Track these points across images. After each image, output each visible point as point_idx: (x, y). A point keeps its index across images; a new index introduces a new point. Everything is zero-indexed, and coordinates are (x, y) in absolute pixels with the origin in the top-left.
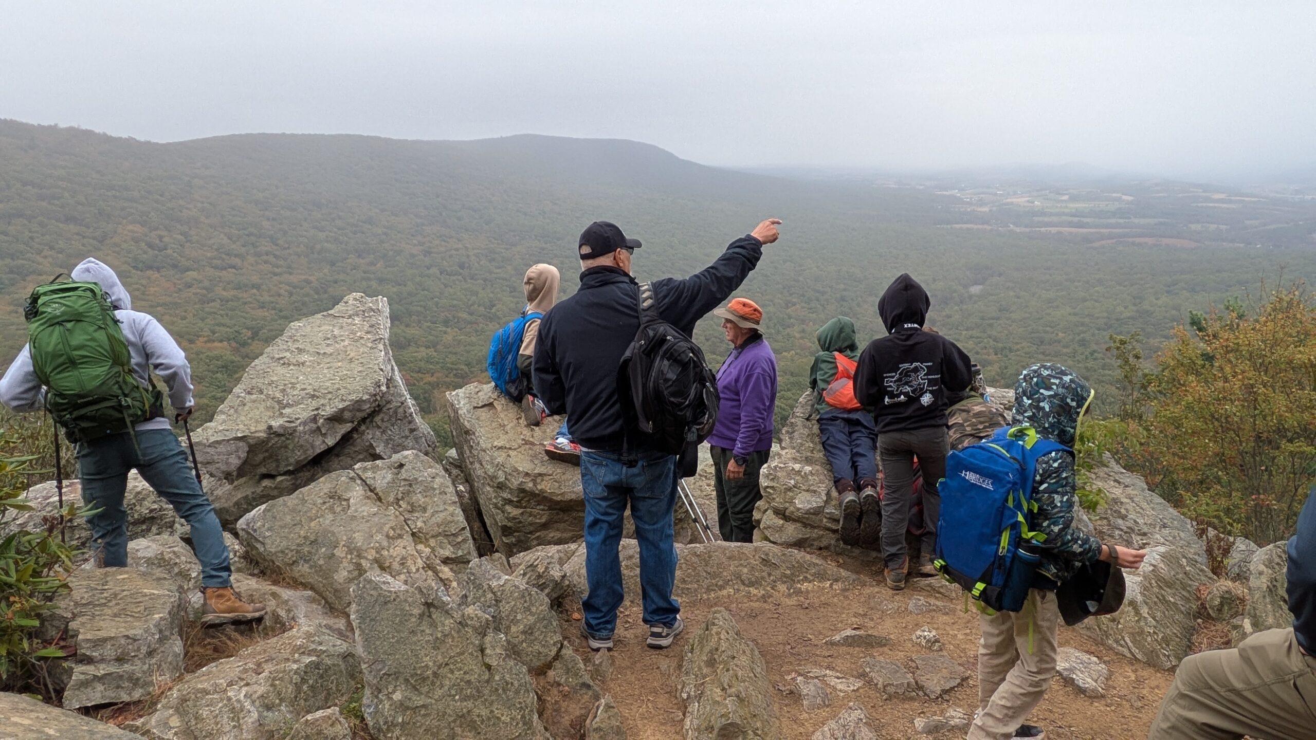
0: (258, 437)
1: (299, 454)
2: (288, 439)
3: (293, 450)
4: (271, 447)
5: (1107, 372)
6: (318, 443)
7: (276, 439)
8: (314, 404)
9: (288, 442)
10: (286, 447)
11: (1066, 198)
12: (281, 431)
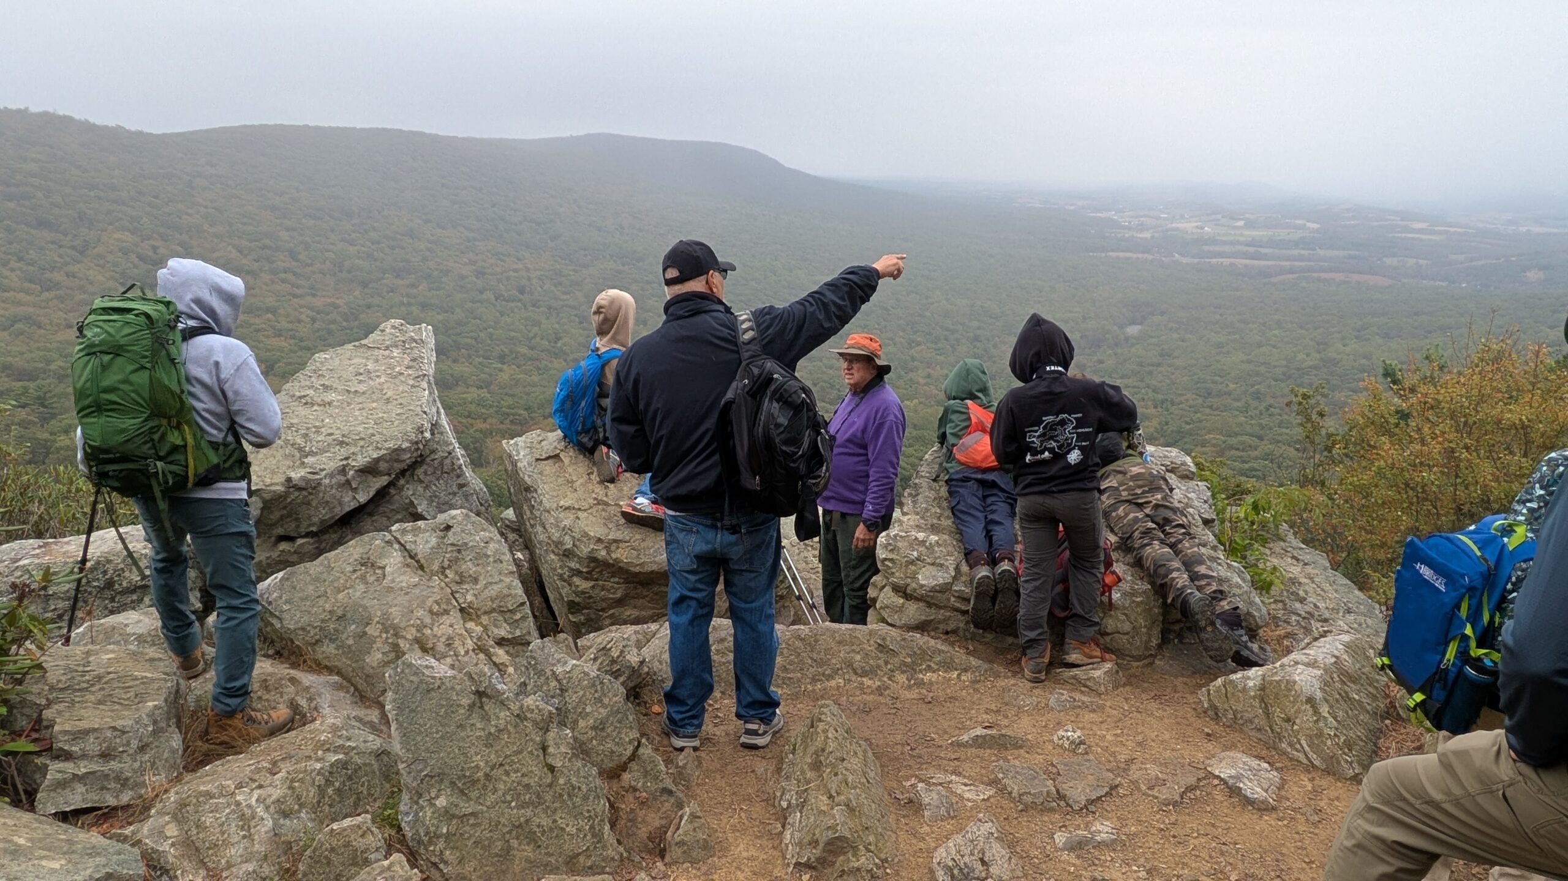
0: (274, 491)
1: (324, 512)
2: (311, 494)
3: (316, 508)
4: (290, 503)
5: (1284, 430)
6: (347, 499)
7: (297, 494)
8: (344, 452)
9: (311, 497)
10: (309, 504)
11: (1241, 223)
12: (302, 484)
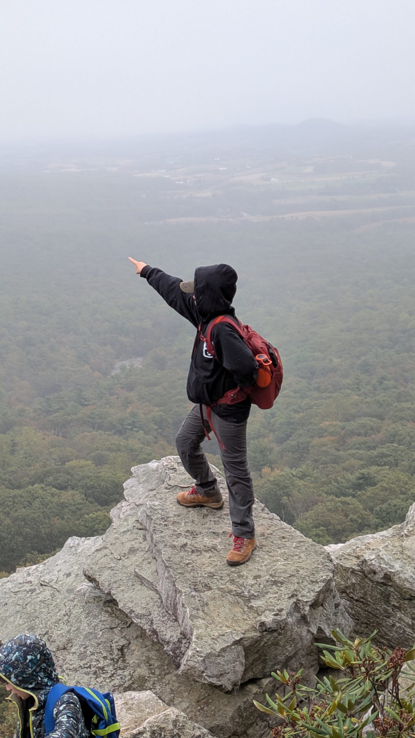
0: (252, 638)
2: (280, 634)
3: (284, 646)
4: (263, 646)
6: (304, 633)
7: (269, 636)
9: (280, 637)
10: (277, 644)
11: (310, 169)
12: (274, 626)
